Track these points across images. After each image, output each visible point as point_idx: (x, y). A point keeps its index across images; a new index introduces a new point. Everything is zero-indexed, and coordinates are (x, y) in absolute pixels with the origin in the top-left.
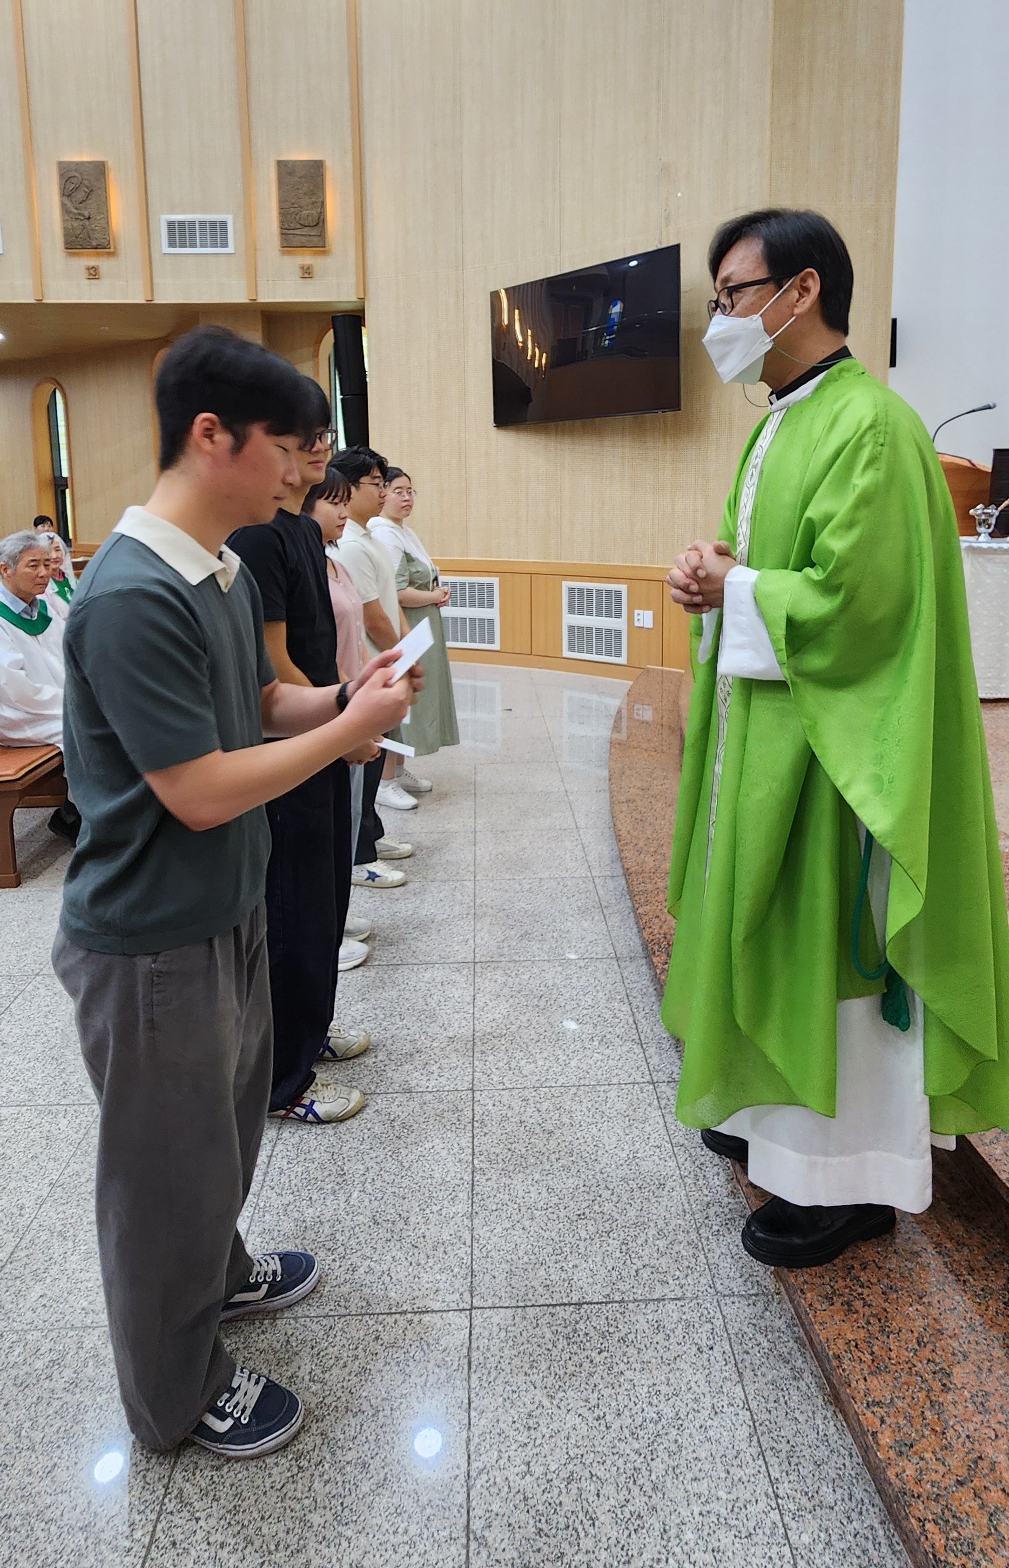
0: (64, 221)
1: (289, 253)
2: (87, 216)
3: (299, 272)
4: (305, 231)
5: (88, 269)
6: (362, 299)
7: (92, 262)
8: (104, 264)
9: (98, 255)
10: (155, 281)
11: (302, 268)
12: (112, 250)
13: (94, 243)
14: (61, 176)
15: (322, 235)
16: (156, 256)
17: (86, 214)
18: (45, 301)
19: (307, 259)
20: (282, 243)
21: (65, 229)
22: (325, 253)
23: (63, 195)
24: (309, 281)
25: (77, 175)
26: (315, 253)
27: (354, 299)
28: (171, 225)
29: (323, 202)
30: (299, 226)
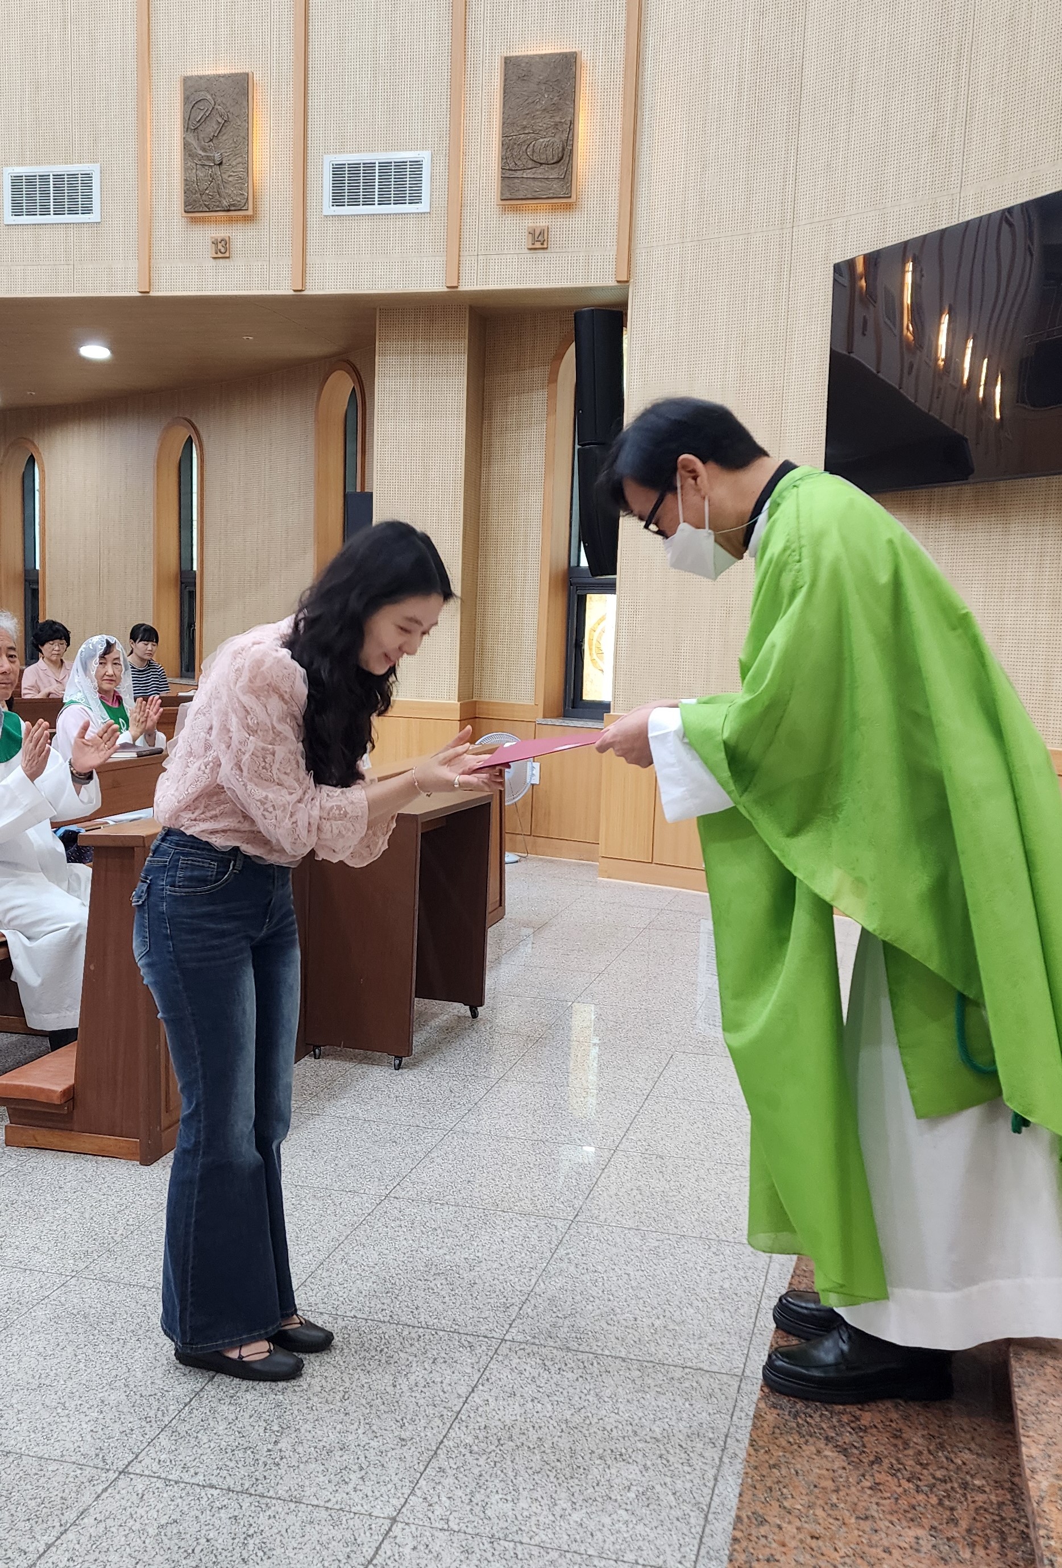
0: (186, 169)
1: (516, 209)
2: (217, 161)
3: (526, 241)
4: (540, 172)
5: (215, 243)
6: (624, 284)
7: (221, 232)
8: (238, 235)
9: (231, 220)
10: (310, 260)
11: (532, 233)
12: (250, 212)
13: (225, 203)
14: (186, 99)
15: (567, 179)
16: (313, 220)
17: (217, 157)
18: (152, 294)
19: (541, 219)
20: (502, 194)
21: (186, 181)
22: (569, 207)
23: (187, 129)
24: (540, 254)
25: (209, 97)
26: (554, 208)
27: (611, 282)
28: (338, 170)
29: (572, 123)
30: (530, 164)
